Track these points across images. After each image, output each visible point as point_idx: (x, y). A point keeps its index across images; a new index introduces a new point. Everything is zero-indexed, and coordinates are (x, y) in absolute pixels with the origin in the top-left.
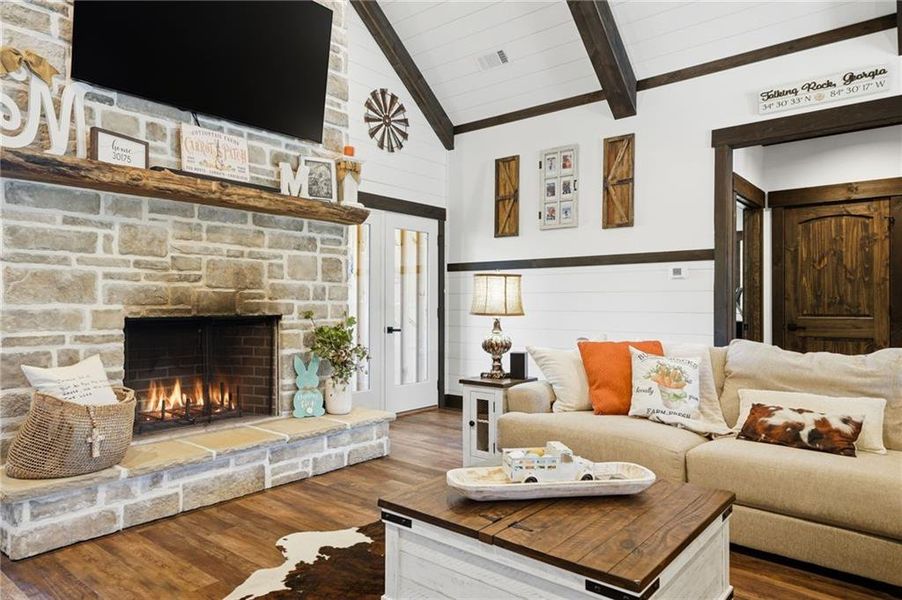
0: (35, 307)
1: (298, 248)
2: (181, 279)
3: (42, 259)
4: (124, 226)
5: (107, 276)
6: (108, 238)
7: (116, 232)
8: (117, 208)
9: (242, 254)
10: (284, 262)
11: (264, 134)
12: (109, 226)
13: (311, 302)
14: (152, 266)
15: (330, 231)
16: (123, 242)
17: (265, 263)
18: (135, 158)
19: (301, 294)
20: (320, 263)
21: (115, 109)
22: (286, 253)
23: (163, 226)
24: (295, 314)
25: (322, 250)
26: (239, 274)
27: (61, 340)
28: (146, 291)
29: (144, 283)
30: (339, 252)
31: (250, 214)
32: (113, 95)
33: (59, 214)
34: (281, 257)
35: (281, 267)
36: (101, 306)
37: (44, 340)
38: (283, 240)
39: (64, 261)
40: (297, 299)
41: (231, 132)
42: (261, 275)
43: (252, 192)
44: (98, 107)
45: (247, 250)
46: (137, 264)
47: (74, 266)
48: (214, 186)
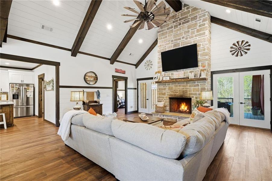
0: (161, 96)
1: (195, 86)
2: (175, 92)
3: (161, 91)
4: (169, 87)
5: (167, 93)
6: (167, 88)
7: (168, 87)
8: (168, 85)
9: (184, 88)
10: (192, 89)
11: (188, 69)
12: (167, 87)
13: (198, 96)
14: (171, 91)
15: (202, 82)
16: (168, 89)
17: (188, 89)
18: (168, 79)
19: (196, 94)
20: (200, 88)
21: (168, 73)
22: (192, 88)
23: (173, 86)
24: (194, 98)
25: (200, 86)
26: (183, 92)
27: (163, 100)
28: (171, 94)
29: (171, 93)
30: (205, 86)
31: (185, 82)
32: (167, 72)
33: (163, 86)
34: (191, 88)
35: (191, 90)
36: (166, 96)
37: (161, 99)
38: (191, 86)
39: (163, 91)
40: (195, 95)
41: (182, 71)
42: (187, 91)
43: (180, 80)
44: (166, 74)
45: (185, 88)
46: (170, 91)
47: (164, 92)
48: (175, 80)
